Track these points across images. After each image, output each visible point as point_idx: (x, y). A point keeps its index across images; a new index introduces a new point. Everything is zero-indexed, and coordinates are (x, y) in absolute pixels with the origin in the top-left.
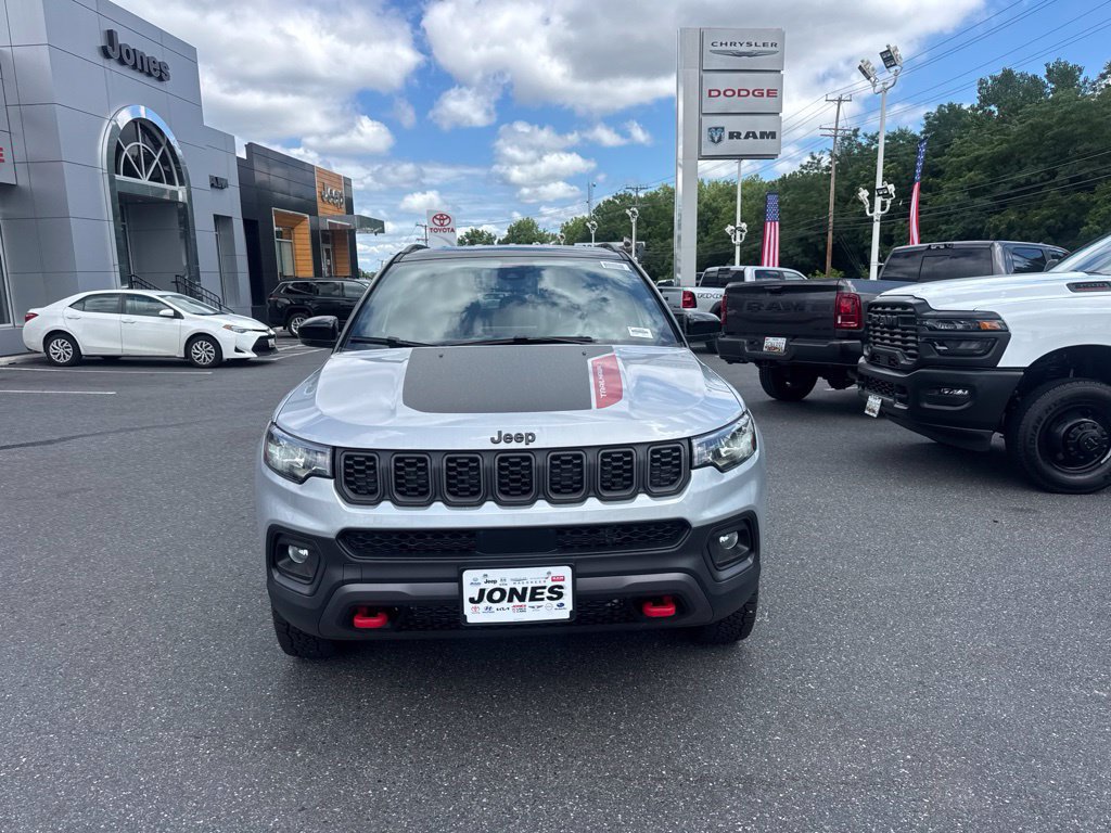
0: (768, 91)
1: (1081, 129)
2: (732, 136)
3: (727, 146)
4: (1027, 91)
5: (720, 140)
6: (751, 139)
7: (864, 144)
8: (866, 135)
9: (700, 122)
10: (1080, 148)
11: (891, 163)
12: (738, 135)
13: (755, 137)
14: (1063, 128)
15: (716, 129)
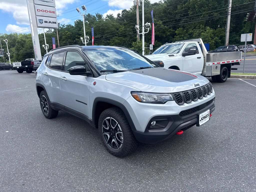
0: (53, 12)
1: (106, 28)
2: (45, 22)
3: (44, 25)
4: (93, 19)
5: (42, 23)
6: (50, 23)
7: (61, 27)
8: (61, 25)
9: (36, 17)
10: (106, 31)
11: (69, 32)
12: (47, 22)
13: (51, 23)
14: (103, 27)
15: (41, 20)
